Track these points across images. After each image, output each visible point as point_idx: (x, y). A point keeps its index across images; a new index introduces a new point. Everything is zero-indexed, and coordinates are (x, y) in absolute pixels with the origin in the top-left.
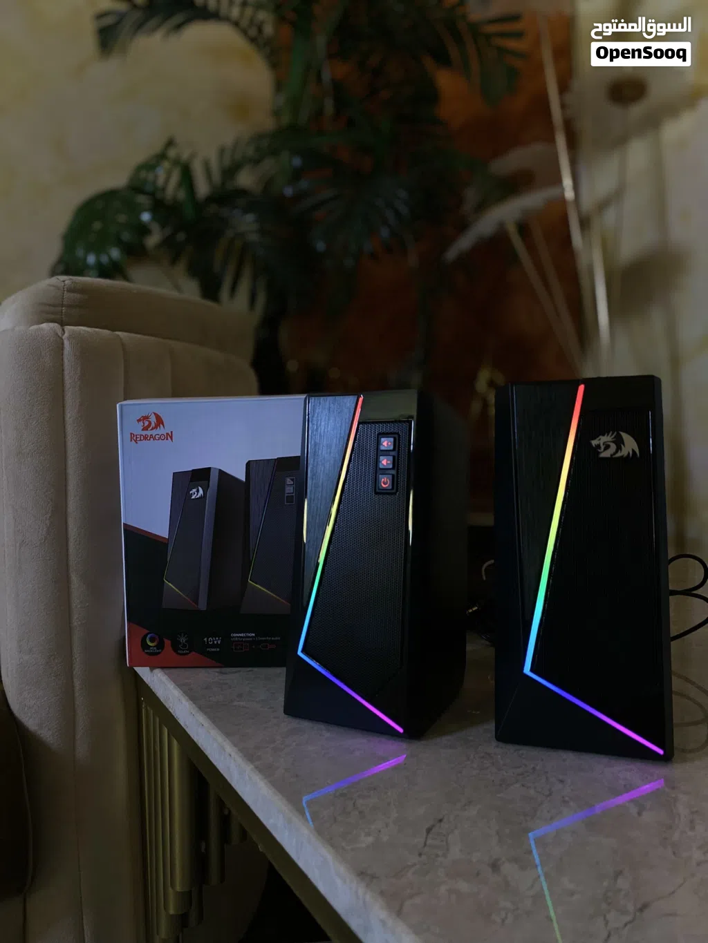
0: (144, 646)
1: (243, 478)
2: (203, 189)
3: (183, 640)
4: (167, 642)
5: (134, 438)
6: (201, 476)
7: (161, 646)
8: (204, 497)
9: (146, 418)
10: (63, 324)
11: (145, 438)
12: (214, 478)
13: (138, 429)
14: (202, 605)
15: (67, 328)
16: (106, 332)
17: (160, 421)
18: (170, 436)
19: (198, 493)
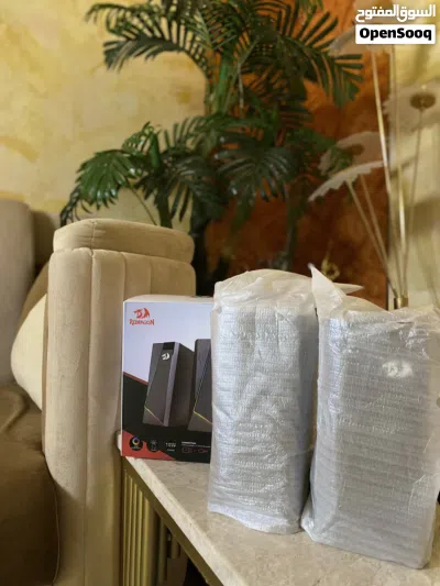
0: (132, 445)
1: (193, 349)
2: (163, 147)
3: (154, 443)
4: (145, 444)
5: (132, 322)
6: (169, 346)
7: (141, 445)
8: (170, 359)
9: (139, 311)
10: (91, 247)
11: (139, 322)
12: (176, 348)
13: (134, 317)
14: (166, 424)
15: (95, 251)
16: (116, 252)
17: (147, 314)
18: (152, 322)
19: (166, 357)
